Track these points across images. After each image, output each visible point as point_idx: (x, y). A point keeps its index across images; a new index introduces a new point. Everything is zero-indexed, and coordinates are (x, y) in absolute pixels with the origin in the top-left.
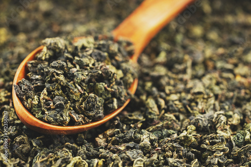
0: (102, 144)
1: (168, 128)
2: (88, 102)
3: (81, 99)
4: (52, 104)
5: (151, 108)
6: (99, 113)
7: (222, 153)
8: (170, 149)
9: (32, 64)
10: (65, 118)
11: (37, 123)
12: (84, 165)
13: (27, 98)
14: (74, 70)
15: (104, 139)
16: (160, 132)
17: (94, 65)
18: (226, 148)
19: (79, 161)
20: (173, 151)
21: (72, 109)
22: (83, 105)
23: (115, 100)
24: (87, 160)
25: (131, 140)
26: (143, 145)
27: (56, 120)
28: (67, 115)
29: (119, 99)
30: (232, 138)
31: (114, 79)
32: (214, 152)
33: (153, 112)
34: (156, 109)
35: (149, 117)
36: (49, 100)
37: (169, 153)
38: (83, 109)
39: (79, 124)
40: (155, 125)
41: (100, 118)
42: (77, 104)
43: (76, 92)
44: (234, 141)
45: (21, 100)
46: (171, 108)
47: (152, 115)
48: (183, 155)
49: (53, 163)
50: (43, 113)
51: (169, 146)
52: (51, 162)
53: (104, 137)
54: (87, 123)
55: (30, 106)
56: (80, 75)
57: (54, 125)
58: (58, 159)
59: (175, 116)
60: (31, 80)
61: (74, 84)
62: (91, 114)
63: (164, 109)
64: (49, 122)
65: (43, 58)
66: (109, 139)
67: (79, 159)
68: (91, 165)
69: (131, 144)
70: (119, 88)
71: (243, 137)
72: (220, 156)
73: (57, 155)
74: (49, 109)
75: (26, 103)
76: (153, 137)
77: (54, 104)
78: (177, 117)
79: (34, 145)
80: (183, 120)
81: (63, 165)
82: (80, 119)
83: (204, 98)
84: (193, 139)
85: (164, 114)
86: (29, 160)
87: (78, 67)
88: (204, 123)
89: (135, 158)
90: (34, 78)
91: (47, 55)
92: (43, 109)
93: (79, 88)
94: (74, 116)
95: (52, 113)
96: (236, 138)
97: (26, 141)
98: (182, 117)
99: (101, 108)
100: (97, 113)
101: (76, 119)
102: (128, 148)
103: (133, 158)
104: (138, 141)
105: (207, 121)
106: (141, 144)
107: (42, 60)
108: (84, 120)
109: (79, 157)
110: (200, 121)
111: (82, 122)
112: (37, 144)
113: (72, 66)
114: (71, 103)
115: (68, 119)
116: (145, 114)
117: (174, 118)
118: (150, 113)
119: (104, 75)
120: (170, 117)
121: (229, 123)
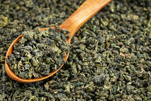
0: (47, 88)
1: (81, 81)
2: (42, 68)
3: (39, 65)
4: (23, 69)
5: (73, 70)
6: (47, 73)
7: (104, 97)
8: (79, 94)
9: (16, 45)
10: (29, 76)
11: (15, 78)
12: (37, 100)
13: (12, 64)
14: (36, 50)
15: (49, 86)
16: (76, 83)
17: (46, 47)
18: (106, 95)
19: (34, 98)
20: (81, 95)
21: (33, 70)
22: (39, 69)
23: (56, 65)
24: (39, 98)
25: (61, 88)
26: (66, 92)
27: (25, 77)
28: (31, 73)
29: (58, 65)
30: (110, 90)
31: (55, 56)
32: (101, 96)
33: (74, 72)
34: (76, 71)
35: (72, 74)
36: (22, 66)
37: (78, 96)
38: (39, 71)
39: (36, 78)
40: (74, 79)
41: (47, 75)
42: (36, 68)
43: (35, 63)
44: (111, 91)
45: (9, 65)
46: (83, 70)
47: (73, 74)
48: (85, 97)
49: (22, 98)
50: (19, 73)
51: (79, 92)
52: (21, 97)
53: (49, 84)
54: (40, 78)
55: (13, 69)
56: (38, 54)
57: (23, 79)
58: (25, 96)
59: (85, 74)
60: (15, 55)
61: (35, 58)
62: (43, 73)
63: (80, 70)
64: (21, 78)
65: (22, 43)
66: (51, 85)
67: (34, 97)
68: (40, 100)
69: (61, 90)
70: (58, 59)
71: (116, 89)
72: (103, 99)
73: (24, 94)
74: (22, 71)
75: (11, 67)
76: (72, 87)
77: (25, 68)
78: (86, 75)
79: (15, 86)
80: (89, 77)
81: (26, 100)
82: (37, 76)
83: (100, 66)
84: (92, 89)
85: (80, 73)
86: (11, 95)
87: (38, 49)
88: (98, 80)
89: (61, 99)
90: (16, 54)
91: (24, 41)
92: (19, 70)
93: (37, 61)
94: (34, 75)
95: (23, 73)
96: (113, 90)
97: (10, 85)
98: (88, 75)
99: (48, 70)
100: (46, 73)
101: (35, 76)
102: (59, 92)
103: (60, 98)
104: (64, 89)
105: (100, 79)
106: (65, 91)
107: (21, 44)
108: (39, 76)
109: (34, 96)
110: (96, 80)
111: (38, 77)
112: (16, 86)
113: (36, 48)
114: (33, 68)
115: (31, 76)
116: (70, 72)
117: (85, 76)
118: (73, 73)
119: (51, 54)
120: (83, 75)
121: (111, 81)
